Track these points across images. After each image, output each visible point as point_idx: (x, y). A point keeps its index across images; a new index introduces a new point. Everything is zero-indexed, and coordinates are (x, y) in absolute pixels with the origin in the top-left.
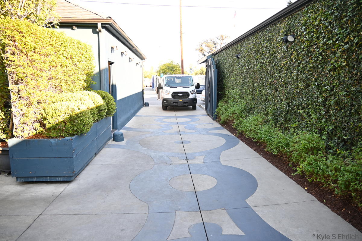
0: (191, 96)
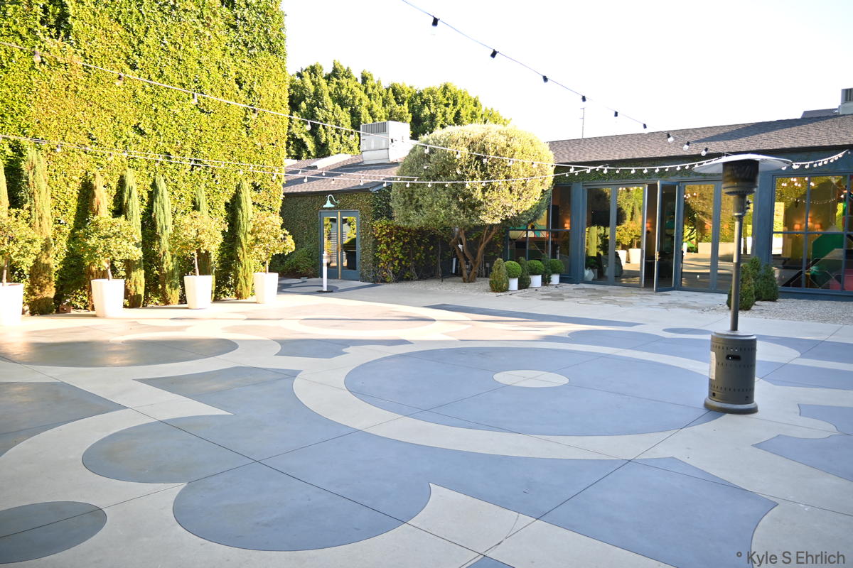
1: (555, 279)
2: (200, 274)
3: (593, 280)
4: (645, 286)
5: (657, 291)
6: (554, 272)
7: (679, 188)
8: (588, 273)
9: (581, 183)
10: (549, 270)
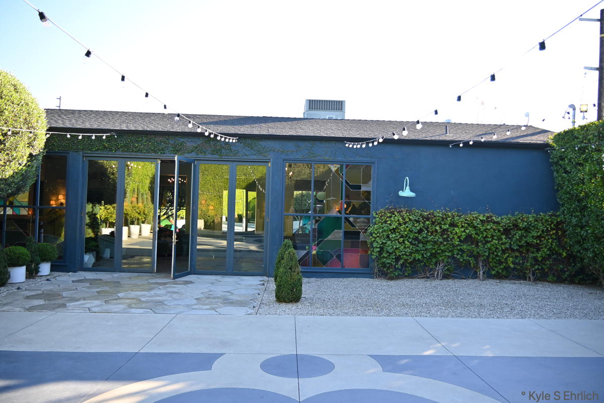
1: (45, 268)
3: (94, 265)
4: (158, 271)
5: (175, 277)
6: (44, 260)
7: (195, 165)
8: (89, 259)
9: (81, 153)
10: (38, 258)
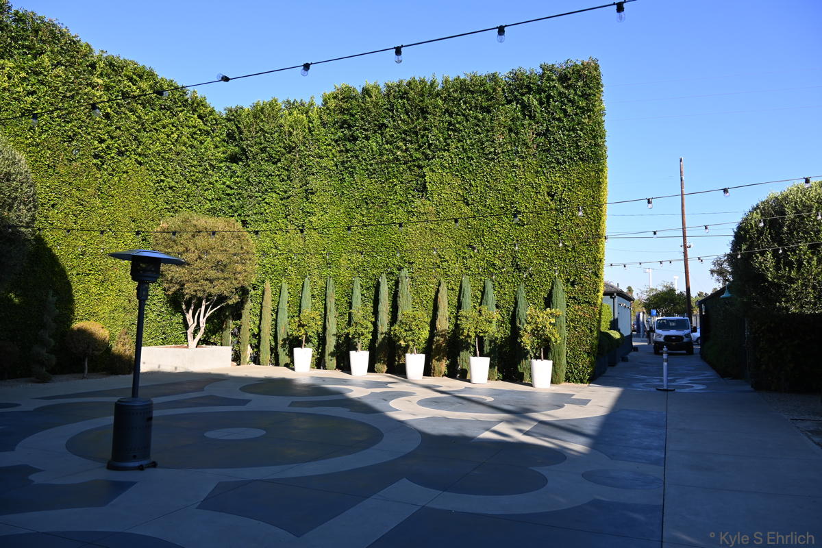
0: (685, 340)
2: (480, 356)
